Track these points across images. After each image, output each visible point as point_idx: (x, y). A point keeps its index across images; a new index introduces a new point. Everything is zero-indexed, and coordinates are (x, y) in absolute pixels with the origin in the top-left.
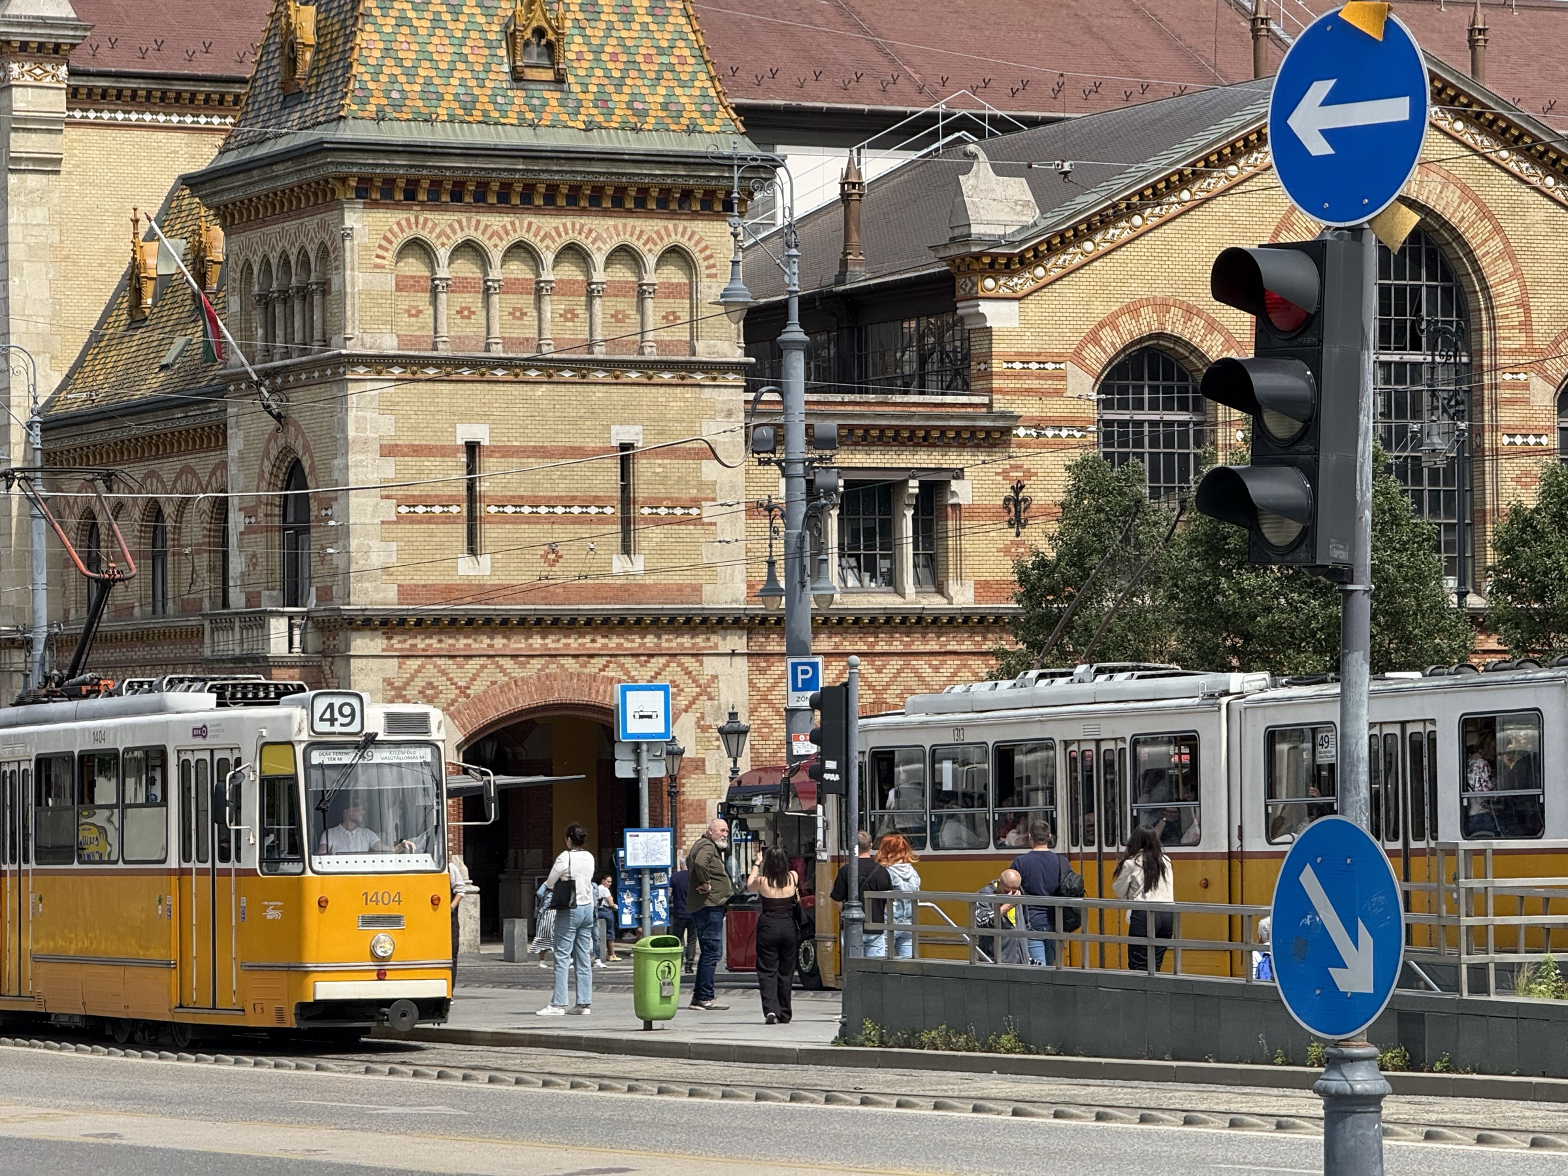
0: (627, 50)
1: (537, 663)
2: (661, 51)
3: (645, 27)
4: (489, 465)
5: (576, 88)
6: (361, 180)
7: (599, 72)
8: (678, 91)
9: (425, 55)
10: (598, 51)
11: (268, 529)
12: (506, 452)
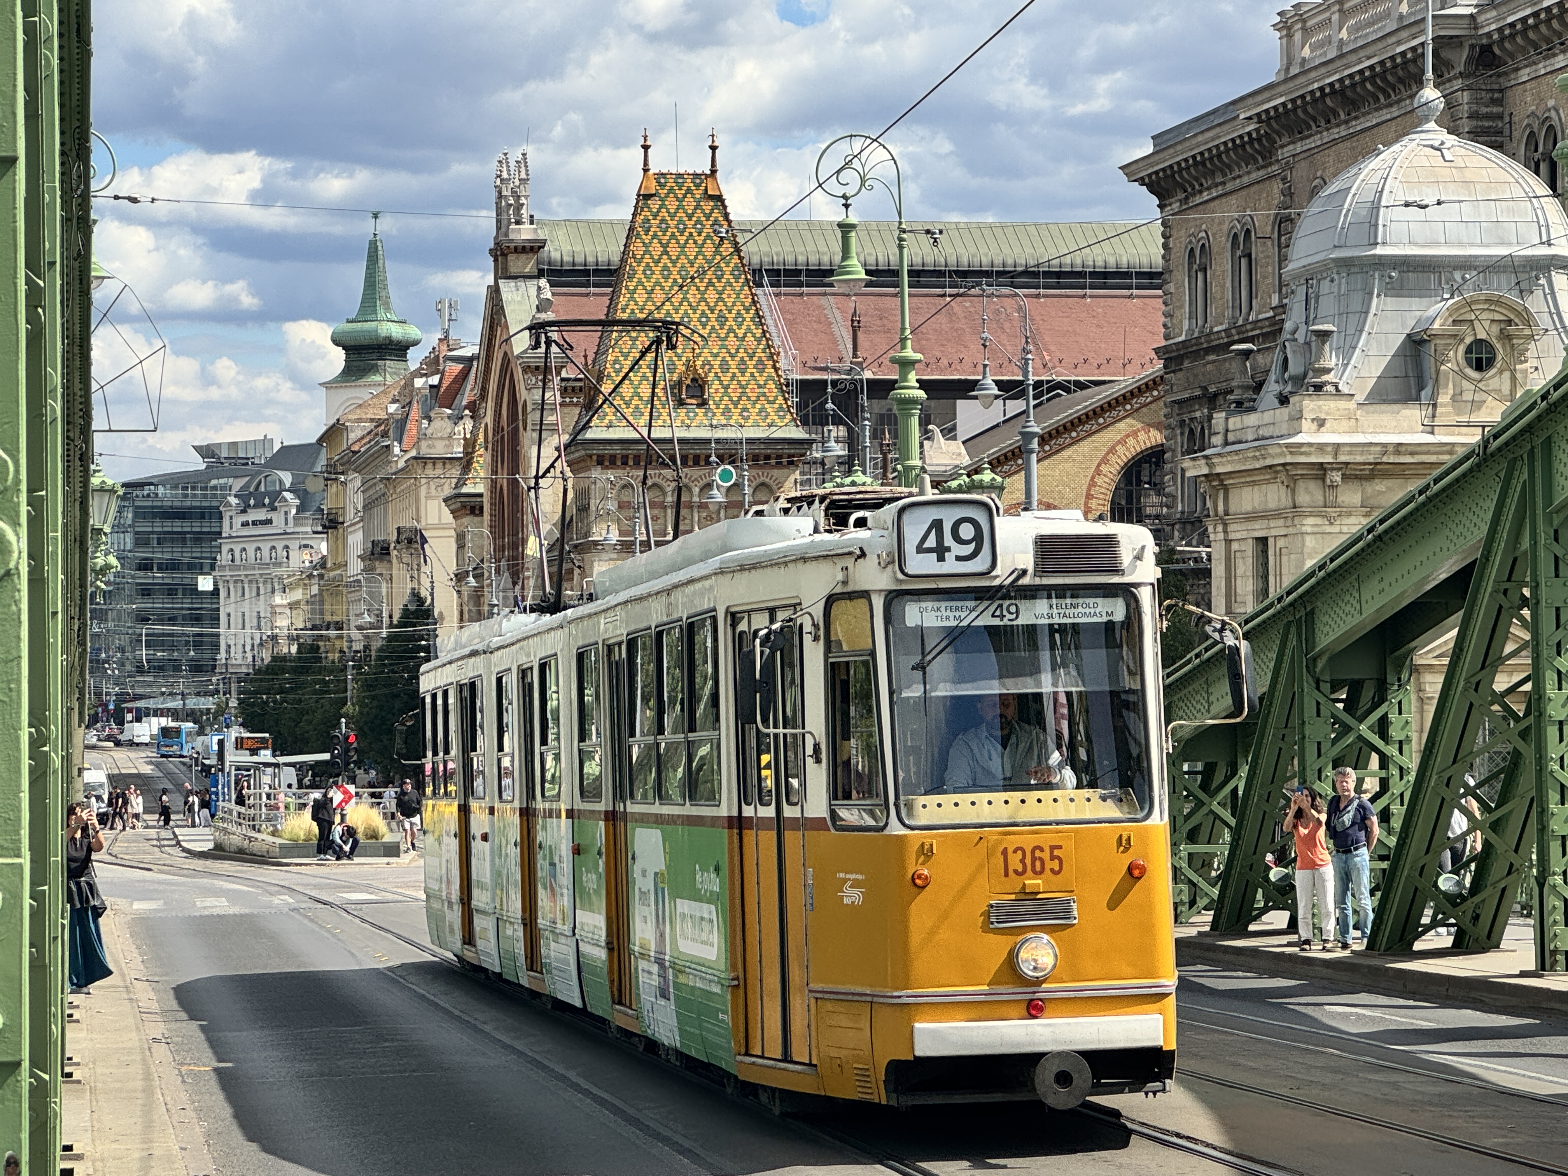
0: (742, 387)
2: (760, 386)
3: (752, 375)
5: (713, 407)
6: (598, 456)
7: (726, 398)
8: (767, 406)
9: (637, 394)
10: (726, 388)
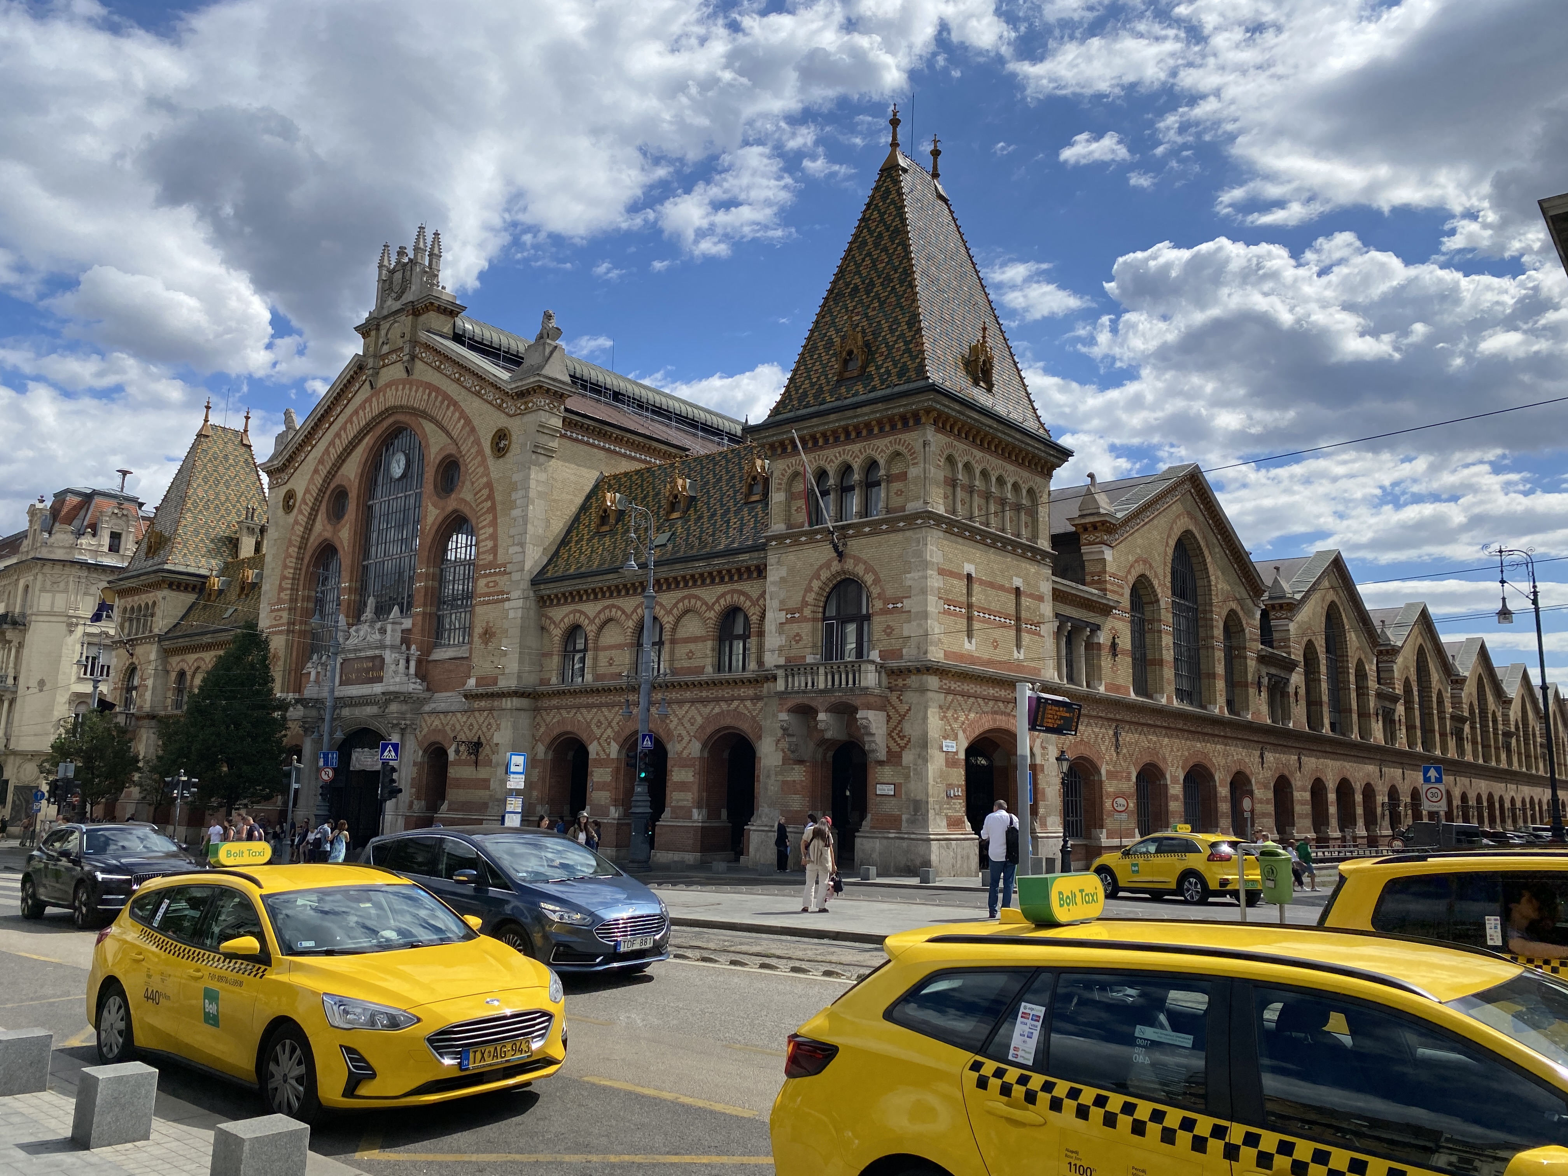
1: (991, 703)
4: (976, 588)
6: (939, 414)
11: (814, 620)
12: (982, 582)
